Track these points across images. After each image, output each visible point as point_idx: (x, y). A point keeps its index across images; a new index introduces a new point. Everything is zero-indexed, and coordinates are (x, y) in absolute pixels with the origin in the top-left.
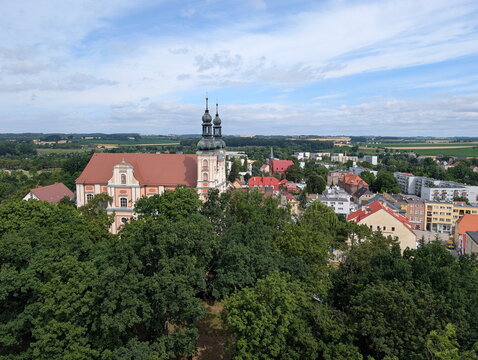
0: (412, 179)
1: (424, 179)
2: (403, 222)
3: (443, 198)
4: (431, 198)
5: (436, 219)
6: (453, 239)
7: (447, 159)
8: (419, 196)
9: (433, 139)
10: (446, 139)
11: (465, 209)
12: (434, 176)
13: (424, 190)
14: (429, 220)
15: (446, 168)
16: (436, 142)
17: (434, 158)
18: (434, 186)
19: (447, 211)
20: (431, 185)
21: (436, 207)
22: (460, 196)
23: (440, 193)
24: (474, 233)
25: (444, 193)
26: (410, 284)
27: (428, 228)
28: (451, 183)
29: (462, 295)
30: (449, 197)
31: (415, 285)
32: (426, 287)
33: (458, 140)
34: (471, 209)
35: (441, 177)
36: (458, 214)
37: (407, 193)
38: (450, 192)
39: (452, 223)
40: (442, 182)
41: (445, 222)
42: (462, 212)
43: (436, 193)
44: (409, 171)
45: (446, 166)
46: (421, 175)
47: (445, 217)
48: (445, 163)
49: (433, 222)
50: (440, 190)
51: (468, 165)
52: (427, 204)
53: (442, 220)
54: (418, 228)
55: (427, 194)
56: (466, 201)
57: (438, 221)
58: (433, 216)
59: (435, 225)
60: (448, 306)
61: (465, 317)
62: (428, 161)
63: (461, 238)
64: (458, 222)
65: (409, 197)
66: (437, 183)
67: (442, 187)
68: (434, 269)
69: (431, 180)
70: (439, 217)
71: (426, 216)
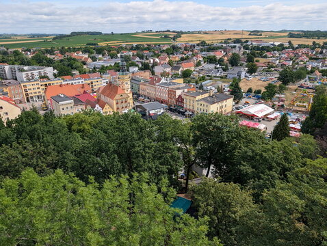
0: (7, 68)
1: (16, 67)
2: (7, 101)
3: (33, 78)
4: (25, 79)
5: (31, 93)
6: (45, 104)
7: (29, 51)
8: (16, 79)
9: (16, 35)
10: (25, 35)
11: (47, 83)
12: (23, 63)
13: (18, 74)
14: (27, 95)
15: (30, 56)
16: (19, 38)
17: (20, 50)
18: (24, 71)
19: (36, 86)
20: (22, 70)
21: (29, 86)
22: (43, 75)
23: (30, 75)
24: (55, 97)
25: (33, 75)
26: (15, 144)
27: (28, 101)
28: (36, 67)
29: (49, 138)
30: (37, 77)
31: (19, 143)
32: (26, 142)
33: (33, 36)
34: (51, 82)
35: (28, 64)
36: (44, 87)
37: (6, 79)
38: (36, 73)
39: (42, 93)
40: (30, 67)
41: (38, 94)
42: (46, 85)
43: (27, 76)
44: (3, 62)
45: (30, 55)
46: (13, 64)
47: (37, 91)
48: (29, 53)
49: (30, 95)
50: (29, 73)
51: (44, 54)
52: (22, 85)
53: (35, 93)
54: (21, 102)
55: (21, 77)
56: (47, 78)
57: (33, 95)
58: (29, 92)
59: (32, 97)
60: (42, 148)
61: (54, 150)
62: (16, 53)
63: (49, 102)
64: (45, 92)
65: (8, 81)
66: (26, 68)
67: (31, 70)
68: (29, 128)
69: (21, 66)
70: (32, 91)
71: (24, 93)
